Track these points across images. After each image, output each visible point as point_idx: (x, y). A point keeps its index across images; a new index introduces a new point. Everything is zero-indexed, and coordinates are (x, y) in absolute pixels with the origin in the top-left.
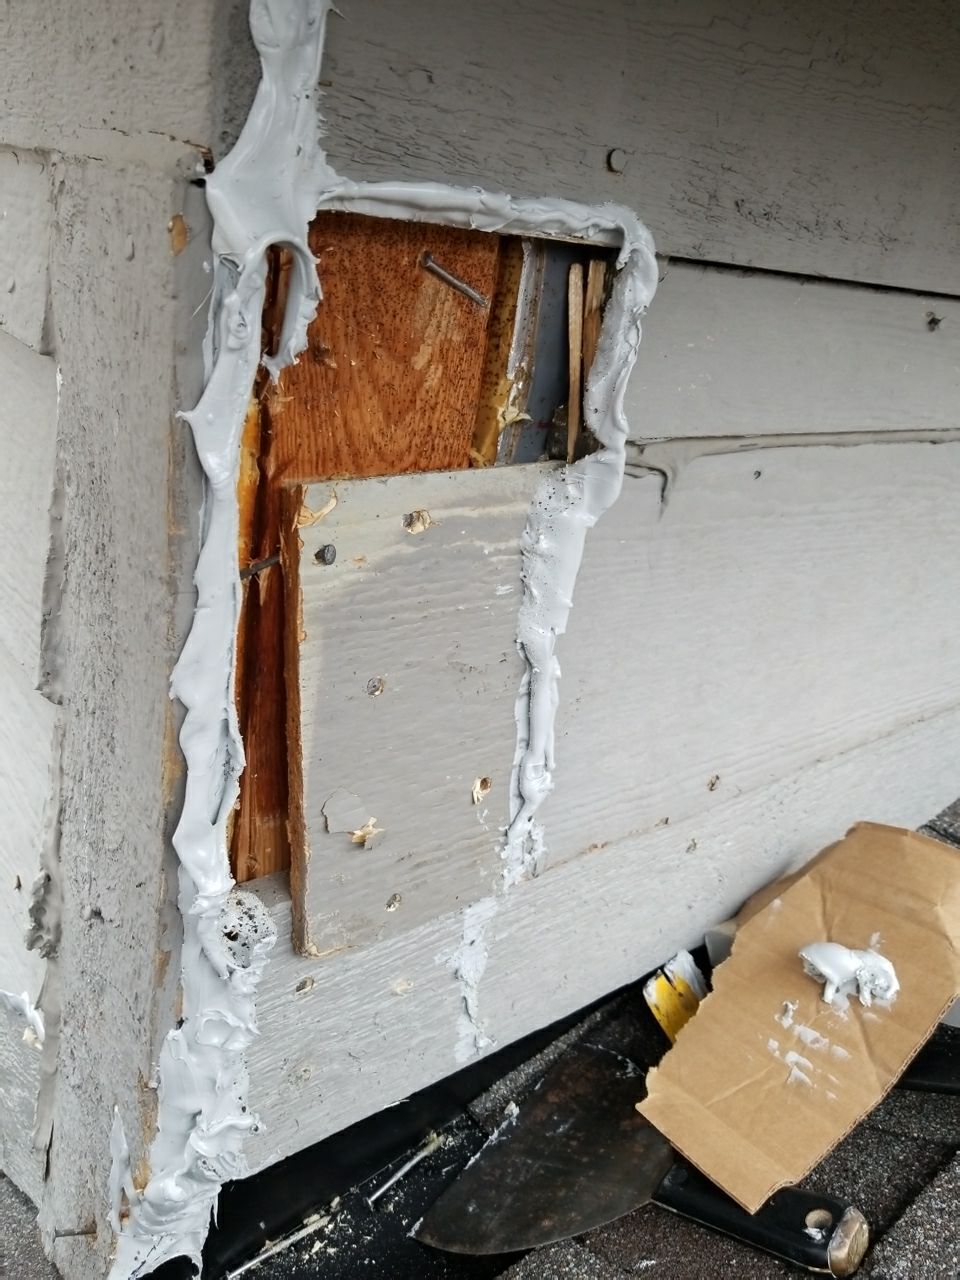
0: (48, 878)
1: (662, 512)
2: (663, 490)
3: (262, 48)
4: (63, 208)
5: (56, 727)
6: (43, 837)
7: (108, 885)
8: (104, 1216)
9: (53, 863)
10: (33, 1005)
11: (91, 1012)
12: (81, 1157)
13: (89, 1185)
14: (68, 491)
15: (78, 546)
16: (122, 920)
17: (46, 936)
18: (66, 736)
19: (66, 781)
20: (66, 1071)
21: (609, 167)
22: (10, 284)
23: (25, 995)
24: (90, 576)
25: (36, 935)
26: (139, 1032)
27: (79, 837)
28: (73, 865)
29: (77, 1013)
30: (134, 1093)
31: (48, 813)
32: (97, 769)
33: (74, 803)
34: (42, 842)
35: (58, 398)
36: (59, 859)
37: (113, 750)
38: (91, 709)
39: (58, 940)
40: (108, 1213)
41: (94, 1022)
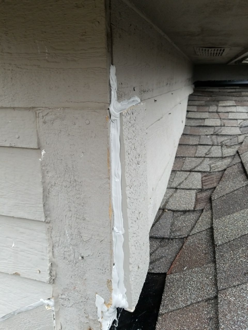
4: (48, 118)
5: (48, 228)
6: (48, 255)
7: (85, 249)
8: (96, 322)
9: (53, 260)
10: (46, 300)
11: (79, 283)
12: (79, 318)
13: (86, 322)
14: (48, 175)
15: (56, 185)
16: (93, 253)
17: (53, 278)
18: (53, 228)
19: (54, 239)
20: (65, 306)
21: (134, 90)
22: (17, 136)
23: (41, 300)
24: (66, 189)
25: (51, 279)
26: (105, 271)
27: (65, 247)
28: (62, 255)
29: (70, 288)
30: (105, 286)
31: (48, 249)
32: (75, 227)
33: (60, 241)
34: (48, 257)
35: (42, 156)
36: (54, 258)
37: (84, 220)
38: (70, 216)
39: (56, 277)
40: (98, 321)
41: (81, 284)
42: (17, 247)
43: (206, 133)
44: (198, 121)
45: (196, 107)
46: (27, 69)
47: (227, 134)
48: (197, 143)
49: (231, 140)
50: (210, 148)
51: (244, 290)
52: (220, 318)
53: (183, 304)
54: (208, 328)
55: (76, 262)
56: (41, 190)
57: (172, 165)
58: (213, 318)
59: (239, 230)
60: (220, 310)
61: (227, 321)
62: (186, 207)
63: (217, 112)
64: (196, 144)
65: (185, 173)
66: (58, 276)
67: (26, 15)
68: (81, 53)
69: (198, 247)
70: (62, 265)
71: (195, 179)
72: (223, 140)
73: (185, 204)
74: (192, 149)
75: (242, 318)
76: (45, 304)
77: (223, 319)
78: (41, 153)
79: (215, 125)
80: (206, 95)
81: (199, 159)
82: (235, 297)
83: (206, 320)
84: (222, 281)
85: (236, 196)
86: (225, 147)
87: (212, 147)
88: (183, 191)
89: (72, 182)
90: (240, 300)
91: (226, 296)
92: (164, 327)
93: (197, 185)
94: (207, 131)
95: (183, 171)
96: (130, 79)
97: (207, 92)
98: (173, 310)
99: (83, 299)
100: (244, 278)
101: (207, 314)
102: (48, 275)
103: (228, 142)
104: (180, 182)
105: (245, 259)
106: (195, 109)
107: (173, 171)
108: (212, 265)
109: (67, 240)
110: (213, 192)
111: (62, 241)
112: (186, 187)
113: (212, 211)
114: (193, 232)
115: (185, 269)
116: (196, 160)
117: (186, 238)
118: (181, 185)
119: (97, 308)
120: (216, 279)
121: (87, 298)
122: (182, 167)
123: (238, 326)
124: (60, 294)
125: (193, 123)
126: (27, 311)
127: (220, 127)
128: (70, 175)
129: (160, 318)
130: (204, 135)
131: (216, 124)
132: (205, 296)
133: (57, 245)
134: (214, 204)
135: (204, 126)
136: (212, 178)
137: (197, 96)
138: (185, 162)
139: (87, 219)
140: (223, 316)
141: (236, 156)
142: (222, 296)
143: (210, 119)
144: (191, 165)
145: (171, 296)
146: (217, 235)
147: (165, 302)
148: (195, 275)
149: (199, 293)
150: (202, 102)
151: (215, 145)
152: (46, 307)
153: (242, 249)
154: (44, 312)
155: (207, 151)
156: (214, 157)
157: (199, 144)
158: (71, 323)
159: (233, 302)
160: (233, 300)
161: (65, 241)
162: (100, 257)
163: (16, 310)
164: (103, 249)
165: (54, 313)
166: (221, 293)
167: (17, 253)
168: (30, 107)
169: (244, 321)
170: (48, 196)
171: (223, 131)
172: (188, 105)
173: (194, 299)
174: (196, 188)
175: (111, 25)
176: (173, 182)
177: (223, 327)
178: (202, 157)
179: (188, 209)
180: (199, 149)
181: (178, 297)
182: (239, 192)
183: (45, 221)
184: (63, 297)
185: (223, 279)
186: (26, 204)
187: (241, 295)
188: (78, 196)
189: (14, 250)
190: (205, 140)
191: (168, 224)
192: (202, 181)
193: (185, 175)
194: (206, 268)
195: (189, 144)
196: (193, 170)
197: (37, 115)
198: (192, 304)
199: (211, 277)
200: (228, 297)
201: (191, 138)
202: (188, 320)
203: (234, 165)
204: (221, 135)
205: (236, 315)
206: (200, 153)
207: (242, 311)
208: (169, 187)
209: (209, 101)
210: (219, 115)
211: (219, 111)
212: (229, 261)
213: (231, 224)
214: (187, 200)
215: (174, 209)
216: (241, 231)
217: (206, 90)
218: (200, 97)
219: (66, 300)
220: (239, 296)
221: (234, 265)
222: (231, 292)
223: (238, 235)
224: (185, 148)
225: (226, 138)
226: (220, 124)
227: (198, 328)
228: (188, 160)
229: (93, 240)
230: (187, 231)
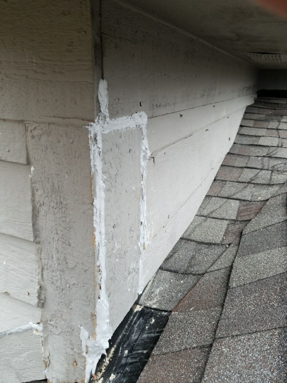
0: (40, 287)
1: (154, 166)
2: (154, 161)
3: (100, 102)
4: (36, 133)
5: (38, 249)
6: (37, 277)
7: (70, 277)
8: (80, 356)
9: (42, 283)
10: (35, 324)
11: (65, 311)
12: (65, 349)
13: (71, 354)
14: (37, 193)
15: (45, 204)
16: (78, 282)
17: (42, 302)
18: (43, 250)
19: (43, 261)
20: (53, 333)
21: (141, 105)
22: (7, 150)
23: (31, 323)
24: (53, 210)
25: (39, 303)
26: (89, 304)
27: (53, 271)
28: (50, 280)
29: (58, 315)
30: (89, 319)
31: (38, 271)
32: (61, 252)
33: (49, 265)
34: (37, 279)
35: (32, 173)
36: (43, 281)
37: (70, 245)
38: (57, 239)
39: (45, 301)
40: (82, 355)
41: (67, 313)
42: (8, 266)
43: (257, 154)
44: (252, 139)
45: (253, 121)
46: (16, 79)
47: (282, 157)
48: (244, 165)
49: (285, 164)
50: (258, 173)
51: (241, 342)
52: (207, 369)
53: (177, 348)
54: (193, 378)
55: (62, 288)
56: (30, 208)
57: (208, 188)
58: (201, 368)
59: (258, 273)
60: (210, 360)
61: (212, 374)
62: (212, 239)
63: (277, 129)
64: (242, 166)
65: (222, 199)
66: (47, 301)
67: (14, 20)
68: (68, 65)
69: (212, 287)
70: (50, 290)
71: (231, 208)
72: (276, 164)
73: (212, 236)
74: (236, 172)
75: (228, 373)
76: (34, 328)
77: (210, 370)
78: (31, 169)
79: (271, 145)
80: (269, 108)
81: (241, 184)
82: (229, 348)
83: (194, 370)
84: (222, 328)
85: (268, 233)
86: (277, 172)
87: (260, 171)
88: (214, 220)
89: (58, 204)
90: (233, 353)
91: (221, 345)
92: (151, 370)
93: (232, 215)
94: (259, 152)
95: (220, 197)
96: (133, 93)
97: (271, 103)
98: (166, 353)
99: (69, 329)
100: (246, 328)
101: (197, 363)
102: (36, 298)
103: (281, 167)
104: (212, 209)
105: (254, 307)
106: (251, 123)
107: (208, 196)
108: (218, 309)
109: (55, 265)
110: (246, 226)
111: (50, 264)
112: (218, 216)
113: (238, 248)
114: (212, 269)
115: (191, 309)
116: (237, 186)
117: (203, 274)
118: (213, 213)
119: (81, 341)
120: (217, 325)
121: (73, 329)
122: (220, 192)
123: (221, 380)
124: (48, 320)
125: (245, 141)
126: (17, 333)
127: (277, 148)
128: (56, 196)
129: (150, 359)
130: (254, 156)
131: (272, 143)
132: (201, 343)
133: (45, 267)
134: (243, 239)
135: (257, 145)
136: (251, 208)
137: (257, 108)
138: (224, 186)
139: (72, 244)
140: (210, 368)
141: (285, 185)
142: (217, 345)
143: (266, 137)
144: (230, 191)
145: (169, 337)
146: (234, 276)
147: (160, 343)
148: (198, 318)
149: (197, 338)
150: (262, 116)
151: (264, 169)
152: (35, 332)
153: (255, 295)
154: (33, 336)
155: (254, 176)
156: (260, 184)
157: (245, 166)
158: (58, 352)
159: (226, 353)
160: (226, 351)
161: (53, 265)
162: (84, 288)
163: (6, 330)
164: (88, 279)
165: (43, 339)
166: (217, 341)
167: (7, 272)
168: (19, 120)
169: (229, 376)
170: (37, 215)
171: (278, 153)
172: (244, 119)
173: (189, 344)
174: (230, 219)
175: (101, 35)
176: (205, 209)
177: (206, 379)
178: (246, 183)
179: (214, 242)
180: (244, 173)
181: (174, 340)
182: (273, 229)
183: (34, 241)
184: (52, 323)
185: (223, 326)
186: (16, 221)
187: (236, 347)
188: (64, 219)
189: (5, 268)
190: (254, 162)
191: (188, 256)
192: (239, 210)
193: (221, 201)
194: (213, 311)
195: (233, 166)
196: (231, 197)
197: (27, 128)
198: (186, 349)
199: (213, 323)
200: (223, 347)
201: (239, 159)
202: (176, 367)
203: (279, 195)
204: (274, 157)
205: (224, 369)
206: (244, 177)
207: (231, 365)
208: (199, 214)
209: (271, 115)
210: (278, 132)
211: (279, 128)
212: (237, 307)
213: (252, 265)
214: (216, 231)
215: (199, 240)
216: (259, 275)
217: (270, 101)
218: (261, 110)
219: (54, 327)
220: (234, 348)
221: (241, 312)
222: (228, 342)
223: (255, 278)
224: (229, 170)
225: (280, 162)
226: (277, 143)
227: (183, 377)
228: (228, 184)
229: (78, 268)
230: (206, 267)
